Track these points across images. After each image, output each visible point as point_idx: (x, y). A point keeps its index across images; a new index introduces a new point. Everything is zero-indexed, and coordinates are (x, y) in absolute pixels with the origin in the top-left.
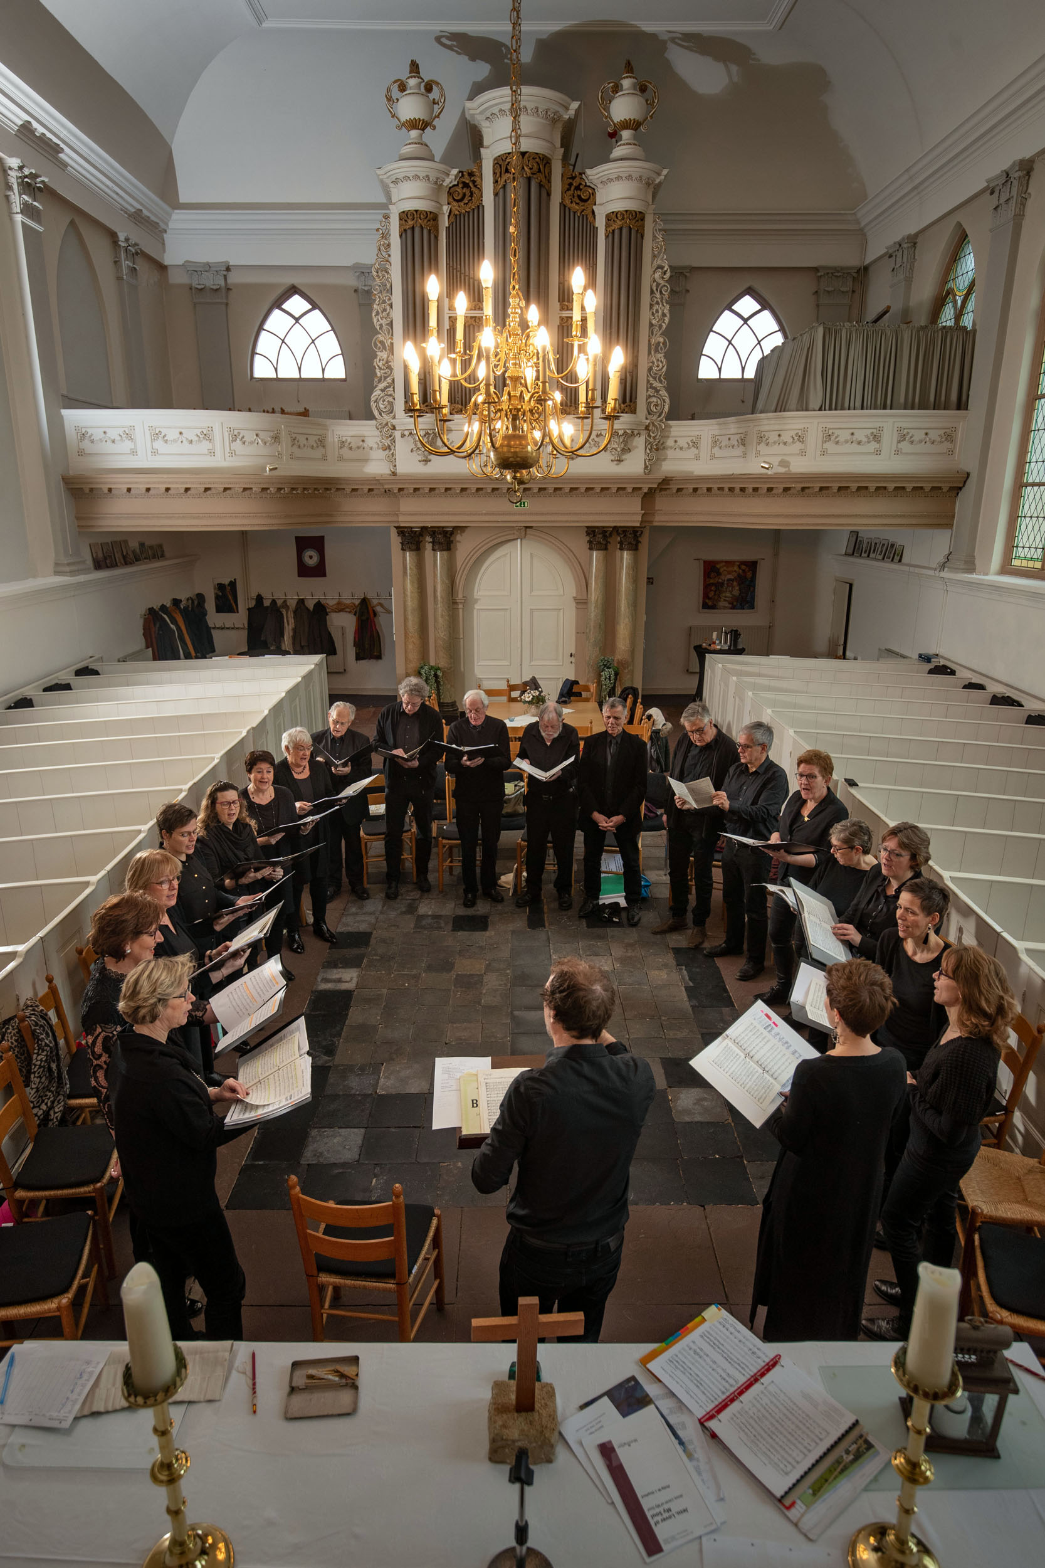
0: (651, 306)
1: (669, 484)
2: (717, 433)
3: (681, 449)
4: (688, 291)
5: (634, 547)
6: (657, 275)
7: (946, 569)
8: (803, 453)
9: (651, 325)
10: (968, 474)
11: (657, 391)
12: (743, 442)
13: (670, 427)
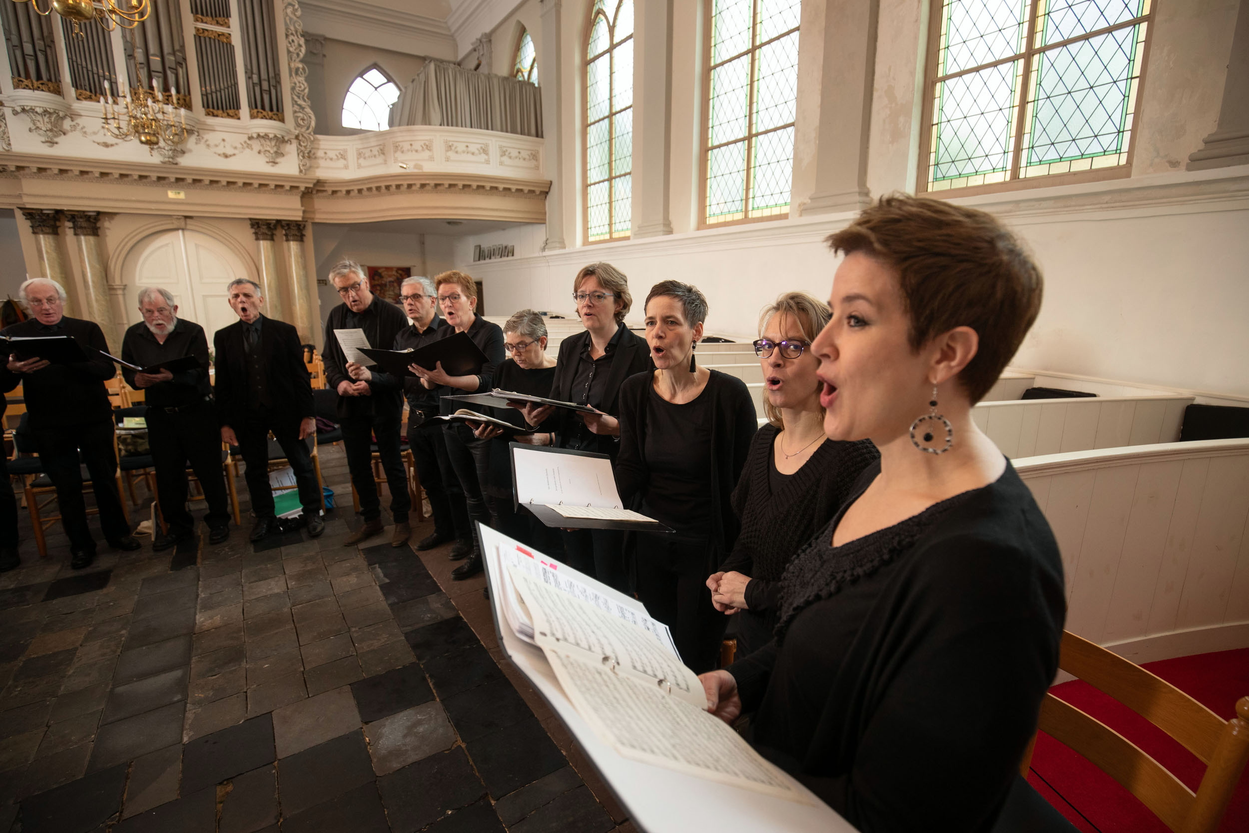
0: (287, 36)
1: (324, 186)
2: (360, 146)
3: (331, 159)
4: (324, 56)
5: (301, 238)
6: (289, 10)
7: (546, 250)
8: (431, 159)
9: (289, 52)
10: (551, 182)
11: (302, 108)
12: (382, 152)
13: (319, 140)
